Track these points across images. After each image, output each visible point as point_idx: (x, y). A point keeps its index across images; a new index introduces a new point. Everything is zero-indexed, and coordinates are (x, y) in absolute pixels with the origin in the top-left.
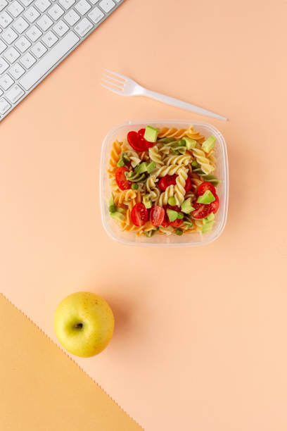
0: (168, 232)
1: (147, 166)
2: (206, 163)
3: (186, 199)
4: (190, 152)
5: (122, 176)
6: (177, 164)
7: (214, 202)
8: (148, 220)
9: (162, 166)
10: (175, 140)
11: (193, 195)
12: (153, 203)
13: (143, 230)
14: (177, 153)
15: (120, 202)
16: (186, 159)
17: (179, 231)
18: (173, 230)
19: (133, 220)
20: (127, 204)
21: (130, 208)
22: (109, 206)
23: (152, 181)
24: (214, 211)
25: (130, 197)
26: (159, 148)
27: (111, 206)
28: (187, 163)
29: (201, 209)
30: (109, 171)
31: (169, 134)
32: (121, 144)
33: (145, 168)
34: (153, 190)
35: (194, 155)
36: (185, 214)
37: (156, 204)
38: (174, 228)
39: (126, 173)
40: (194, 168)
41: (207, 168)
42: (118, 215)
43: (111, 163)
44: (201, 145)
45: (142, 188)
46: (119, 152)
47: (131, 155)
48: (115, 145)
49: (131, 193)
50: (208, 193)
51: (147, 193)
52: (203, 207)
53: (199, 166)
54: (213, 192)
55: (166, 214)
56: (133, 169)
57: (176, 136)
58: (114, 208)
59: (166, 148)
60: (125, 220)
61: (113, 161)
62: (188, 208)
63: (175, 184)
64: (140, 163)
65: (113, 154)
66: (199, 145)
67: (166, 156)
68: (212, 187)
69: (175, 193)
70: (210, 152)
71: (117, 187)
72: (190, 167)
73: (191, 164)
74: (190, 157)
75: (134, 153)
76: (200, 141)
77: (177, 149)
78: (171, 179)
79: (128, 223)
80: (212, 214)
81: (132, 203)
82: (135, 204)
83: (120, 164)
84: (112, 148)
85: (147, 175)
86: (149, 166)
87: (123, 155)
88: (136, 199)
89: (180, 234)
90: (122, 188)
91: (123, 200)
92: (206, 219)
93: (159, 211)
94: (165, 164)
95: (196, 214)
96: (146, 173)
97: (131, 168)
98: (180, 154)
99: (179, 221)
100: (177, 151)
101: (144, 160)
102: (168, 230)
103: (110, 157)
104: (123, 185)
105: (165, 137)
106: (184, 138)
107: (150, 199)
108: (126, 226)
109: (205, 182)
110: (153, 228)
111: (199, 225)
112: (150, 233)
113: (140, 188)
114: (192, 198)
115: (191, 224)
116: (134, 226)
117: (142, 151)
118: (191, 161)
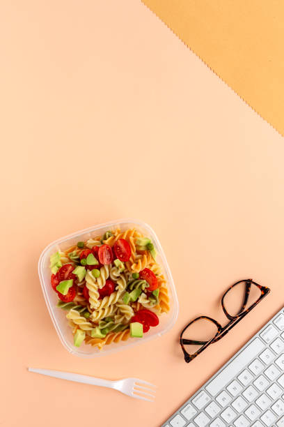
0: (91, 243)
1: (131, 299)
2: (76, 320)
3: (84, 279)
4: (95, 324)
5: (151, 282)
6: (103, 309)
7: (57, 284)
8: (113, 248)
9: (117, 303)
10: (113, 331)
11: (79, 285)
12: (114, 265)
13: (115, 237)
14: (107, 320)
15: (145, 256)
16: (96, 317)
17: (81, 246)
18: (87, 245)
19: (127, 243)
20: (139, 256)
21: (134, 253)
22: (155, 249)
23: (121, 287)
24: (54, 277)
25: (137, 263)
26: (125, 319)
27: (152, 249)
28: (94, 314)
29: (67, 274)
30: (165, 282)
31: (119, 335)
32: (162, 311)
33: (132, 296)
34: (118, 277)
35: (89, 323)
36: (80, 265)
37: (111, 265)
38: (87, 248)
39: (149, 286)
40: (87, 311)
41: (74, 315)
42: (143, 243)
43: (166, 290)
44: (86, 335)
45: (128, 276)
46: (162, 303)
47: (149, 303)
48: (168, 309)
49: (137, 269)
50: (65, 292)
51: (122, 273)
52: (66, 276)
53: (82, 315)
54: (60, 295)
55: (98, 259)
56: (143, 291)
57: (113, 335)
58: (149, 247)
59: (119, 321)
60: (135, 241)
61: (164, 292)
62: (79, 271)
63: (99, 290)
64: (138, 299)
65: (167, 299)
66: (89, 334)
67: (116, 313)
68: (63, 300)
69: (96, 282)
70: (76, 332)
71: (152, 269)
72: (90, 310)
73: (91, 314)
74: (93, 320)
75: (147, 306)
76: (88, 338)
77: (108, 324)
78: (104, 293)
79: (131, 239)
80: (55, 274)
81: (133, 259)
82: (131, 259)
83: (156, 293)
84: (169, 304)
85: (128, 290)
86: (129, 299)
87: (157, 301)
88: (131, 264)
89: (80, 243)
90: (147, 270)
91: (142, 259)
92: (59, 267)
93: (105, 260)
94: (115, 306)
95: (70, 268)
96: (130, 291)
97: (146, 291)
98: (104, 320)
99: (84, 257)
100: (108, 322)
101: (136, 302)
102: (91, 244)
103: (169, 295)
104: (147, 274)
105: (123, 331)
106: (104, 336)
107: (118, 268)
108: (132, 234)
109: (72, 301)
110: (106, 242)
111: (64, 259)
112: (107, 236)
113: (131, 276)
114: (78, 282)
115: (71, 258)
116: (124, 238)
117: (140, 310)
118: (90, 317)
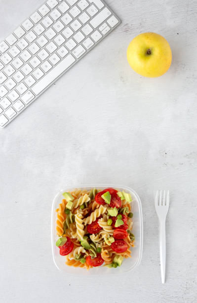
2: (82, 199)
12: (111, 236)
13: (129, 242)
21: (114, 252)
24: (115, 192)
25: (107, 254)
34: (101, 235)
35: (76, 207)
36: (119, 214)
38: (128, 220)
40: (85, 207)
41: (86, 199)
42: (119, 261)
45: (100, 244)
49: (104, 253)
50: (103, 196)
51: (103, 240)
52: (113, 201)
53: (84, 203)
54: (102, 193)
55: (118, 228)
58: (115, 264)
60: (123, 256)
62: (114, 212)
64: (82, 246)
68: (98, 195)
73: (82, 209)
74: (78, 210)
75: (76, 250)
82: (111, 249)
83: (82, 261)
89: (132, 215)
91: (109, 258)
92: (121, 197)
95: (118, 206)
96: (89, 243)
99: (123, 218)
105: (63, 229)
107: (108, 239)
108: (128, 255)
109: (95, 200)
114: (107, 208)
115: (125, 208)
116: (128, 250)
117: (73, 244)
118: (80, 209)
